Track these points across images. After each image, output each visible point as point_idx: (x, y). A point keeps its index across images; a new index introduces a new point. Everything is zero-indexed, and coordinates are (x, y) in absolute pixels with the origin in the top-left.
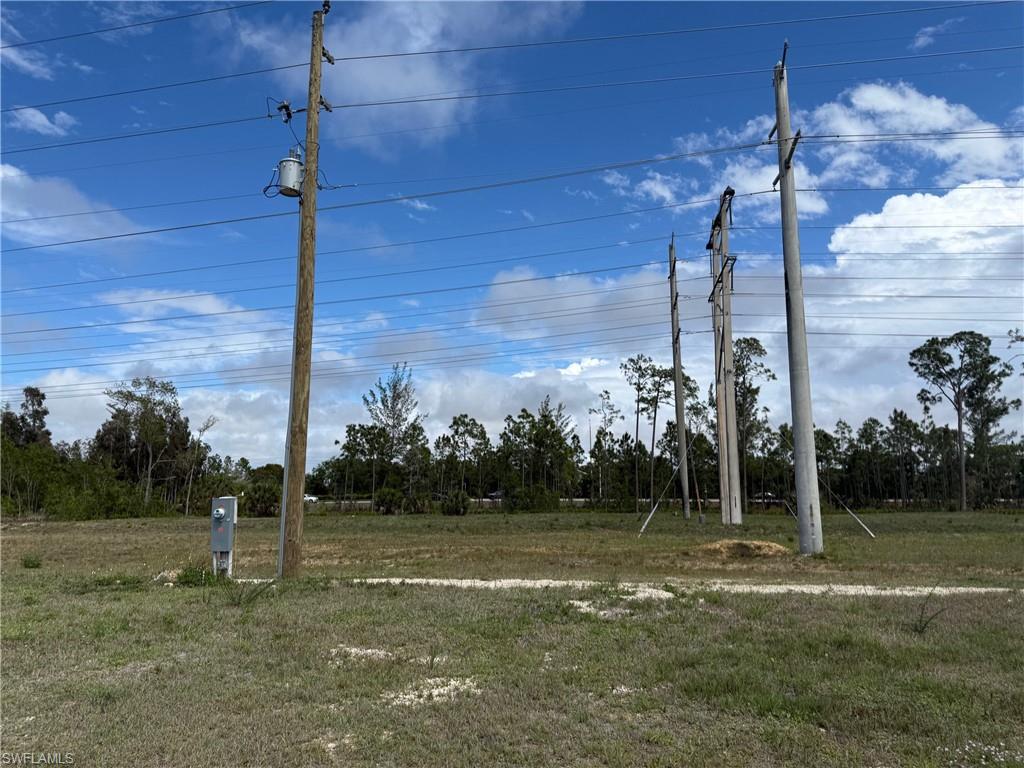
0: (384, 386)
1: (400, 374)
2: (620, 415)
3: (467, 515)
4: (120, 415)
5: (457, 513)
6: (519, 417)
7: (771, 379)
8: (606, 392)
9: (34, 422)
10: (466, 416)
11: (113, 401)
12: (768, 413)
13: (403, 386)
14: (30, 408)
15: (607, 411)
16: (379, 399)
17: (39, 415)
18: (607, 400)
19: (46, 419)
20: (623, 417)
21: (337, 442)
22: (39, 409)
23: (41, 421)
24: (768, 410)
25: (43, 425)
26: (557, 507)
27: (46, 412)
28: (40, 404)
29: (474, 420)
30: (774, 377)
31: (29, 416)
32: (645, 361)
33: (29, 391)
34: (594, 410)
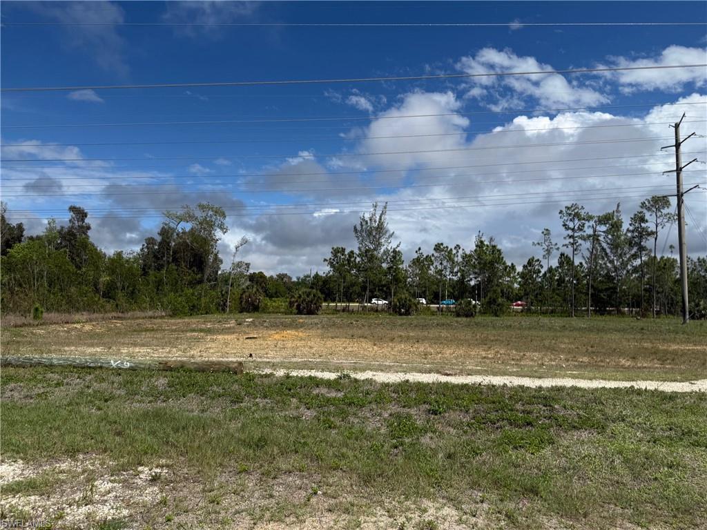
2: (557, 247)
8: (547, 230)
9: (81, 235)
14: (76, 223)
15: (548, 244)
17: (84, 229)
19: (89, 233)
22: (84, 225)
23: (85, 234)
27: (89, 228)
28: (83, 221)
31: (76, 229)
32: (578, 208)
33: (73, 209)
34: (539, 244)
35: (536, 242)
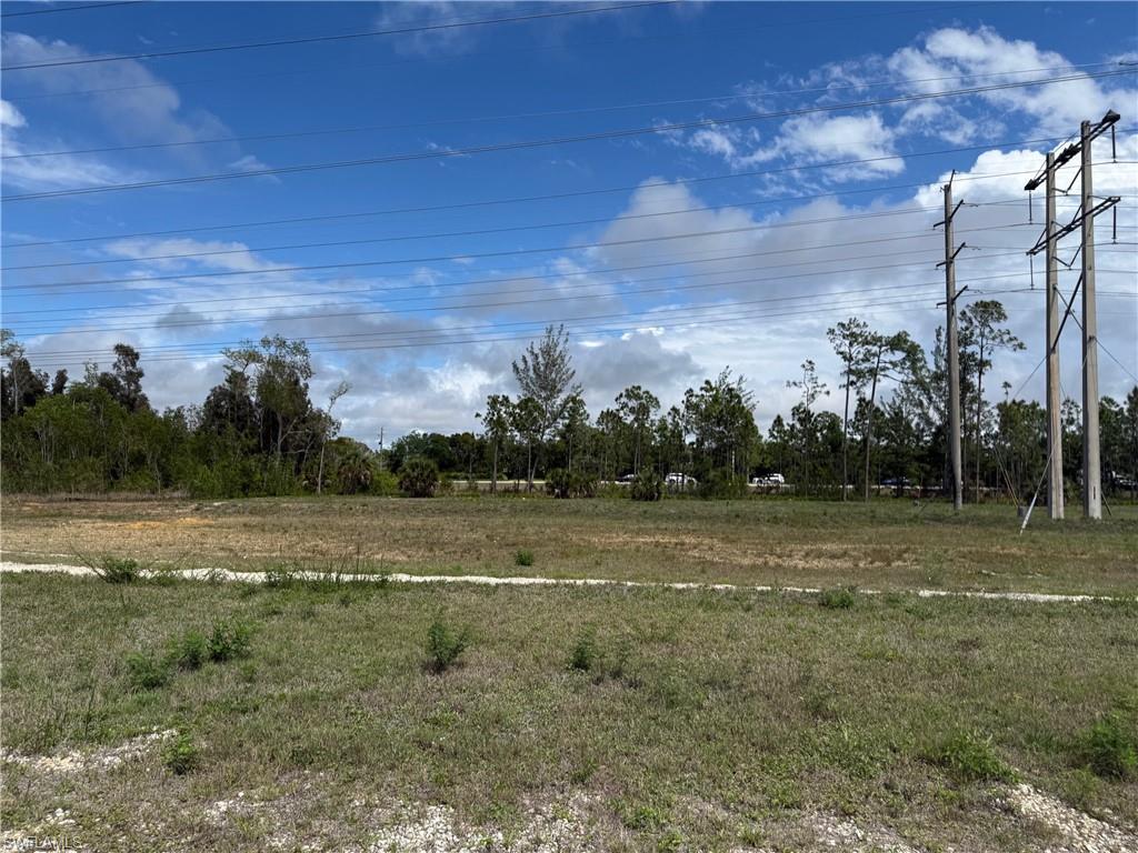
0: (536, 351)
1: (556, 338)
2: (825, 389)
3: (661, 501)
4: (236, 379)
5: (652, 498)
6: (702, 389)
7: (1018, 350)
8: (810, 362)
9: (129, 385)
10: (639, 388)
11: (230, 362)
12: (1009, 389)
13: (558, 353)
14: (123, 368)
15: (810, 385)
16: (532, 368)
17: (135, 376)
18: (810, 372)
19: (142, 381)
20: (828, 393)
21: (478, 415)
22: (135, 371)
23: (136, 383)
24: (1009, 386)
25: (138, 388)
26: (743, 493)
27: (141, 374)
28: (134, 365)
29: (647, 392)
30: (1021, 346)
31: (122, 377)
32: (858, 325)
33: (120, 349)
34: (795, 384)
35: (791, 381)
